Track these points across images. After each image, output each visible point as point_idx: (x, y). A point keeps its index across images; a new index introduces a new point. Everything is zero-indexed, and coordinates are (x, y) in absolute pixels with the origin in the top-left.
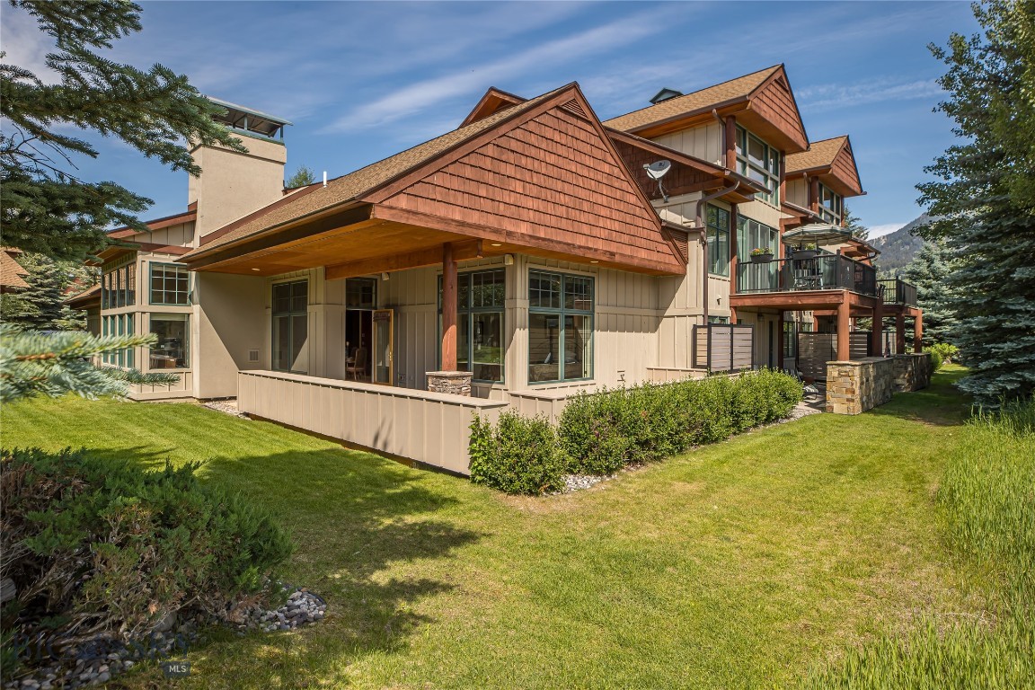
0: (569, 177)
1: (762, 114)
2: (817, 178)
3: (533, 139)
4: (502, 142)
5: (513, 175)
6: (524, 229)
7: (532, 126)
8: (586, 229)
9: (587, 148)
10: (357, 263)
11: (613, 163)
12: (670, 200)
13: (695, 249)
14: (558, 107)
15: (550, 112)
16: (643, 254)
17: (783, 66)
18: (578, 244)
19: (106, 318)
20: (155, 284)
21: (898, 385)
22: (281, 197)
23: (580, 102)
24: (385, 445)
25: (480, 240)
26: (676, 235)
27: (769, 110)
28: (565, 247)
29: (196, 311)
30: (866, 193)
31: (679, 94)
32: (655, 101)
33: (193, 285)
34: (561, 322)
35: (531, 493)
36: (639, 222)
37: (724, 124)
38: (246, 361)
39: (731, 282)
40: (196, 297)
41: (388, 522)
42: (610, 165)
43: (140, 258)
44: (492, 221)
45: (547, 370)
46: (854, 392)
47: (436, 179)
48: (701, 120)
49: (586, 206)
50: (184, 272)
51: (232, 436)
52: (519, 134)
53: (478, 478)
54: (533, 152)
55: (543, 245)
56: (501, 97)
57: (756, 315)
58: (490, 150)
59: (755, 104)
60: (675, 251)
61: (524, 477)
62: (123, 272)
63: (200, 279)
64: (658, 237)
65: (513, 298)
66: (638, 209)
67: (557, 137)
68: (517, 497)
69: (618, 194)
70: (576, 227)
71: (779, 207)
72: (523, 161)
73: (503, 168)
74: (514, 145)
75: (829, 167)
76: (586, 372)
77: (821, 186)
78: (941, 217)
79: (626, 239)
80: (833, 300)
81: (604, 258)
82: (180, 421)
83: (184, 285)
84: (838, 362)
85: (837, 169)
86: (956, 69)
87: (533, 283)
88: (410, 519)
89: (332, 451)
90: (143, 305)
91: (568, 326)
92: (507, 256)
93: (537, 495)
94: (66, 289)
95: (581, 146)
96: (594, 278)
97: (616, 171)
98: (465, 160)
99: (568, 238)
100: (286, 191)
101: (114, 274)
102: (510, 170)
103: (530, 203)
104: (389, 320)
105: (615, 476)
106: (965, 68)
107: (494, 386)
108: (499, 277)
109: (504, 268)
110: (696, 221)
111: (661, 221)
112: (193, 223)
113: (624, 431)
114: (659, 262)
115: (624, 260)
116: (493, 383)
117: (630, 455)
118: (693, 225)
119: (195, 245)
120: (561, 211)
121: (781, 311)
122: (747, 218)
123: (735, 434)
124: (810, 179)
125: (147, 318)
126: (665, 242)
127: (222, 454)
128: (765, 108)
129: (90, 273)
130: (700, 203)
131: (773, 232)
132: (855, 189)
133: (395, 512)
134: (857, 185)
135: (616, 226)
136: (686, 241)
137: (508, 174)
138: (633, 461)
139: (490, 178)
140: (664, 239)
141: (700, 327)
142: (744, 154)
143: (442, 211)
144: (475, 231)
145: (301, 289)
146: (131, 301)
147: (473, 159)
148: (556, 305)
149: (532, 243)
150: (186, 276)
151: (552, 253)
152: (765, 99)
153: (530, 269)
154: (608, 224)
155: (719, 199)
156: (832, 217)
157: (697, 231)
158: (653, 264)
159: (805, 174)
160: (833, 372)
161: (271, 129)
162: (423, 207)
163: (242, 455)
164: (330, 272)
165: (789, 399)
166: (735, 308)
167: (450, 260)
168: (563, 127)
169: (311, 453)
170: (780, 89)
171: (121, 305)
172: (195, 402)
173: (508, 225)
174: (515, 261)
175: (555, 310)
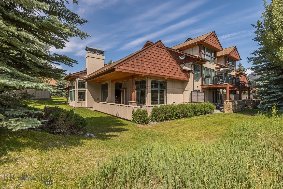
0: (159, 60)
1: (208, 43)
2: (227, 57)
3: (150, 53)
4: (143, 54)
5: (146, 61)
6: (148, 72)
7: (150, 50)
8: (163, 71)
9: (163, 54)
10: (117, 80)
11: (170, 57)
12: (185, 64)
13: (191, 75)
14: (156, 46)
15: (154, 47)
16: (178, 76)
17: (214, 31)
18: (161, 74)
19: (70, 91)
20: (79, 84)
21: (249, 107)
22: (104, 66)
23: (162, 44)
24: (118, 115)
25: (139, 74)
26: (186, 72)
27: (210, 42)
29: (87, 90)
30: (242, 60)
31: (192, 39)
32: (186, 41)
33: (86, 85)
34: (159, 92)
35: (142, 124)
36: (177, 69)
37: (199, 46)
38: (96, 100)
39: (201, 82)
40: (87, 87)
41: (113, 127)
42: (169, 57)
44: (141, 70)
46: (230, 108)
47: (129, 62)
48: (194, 46)
49: (163, 67)
51: (91, 114)
52: (147, 52)
53: (133, 121)
54: (150, 56)
55: (153, 75)
56: (150, 43)
57: (209, 90)
58: (141, 56)
59: (206, 41)
60: (186, 76)
61: (141, 121)
62: (73, 82)
63: (87, 83)
64: (182, 72)
65: (148, 86)
66: (176, 66)
67: (156, 52)
68: (140, 125)
69: (171, 64)
70: (161, 71)
71: (215, 64)
72: (148, 58)
73: (143, 59)
74: (146, 55)
75: (229, 54)
77: (228, 59)
78: (255, 65)
79: (173, 73)
80: (225, 86)
81: (168, 78)
82: (82, 111)
83: (84, 85)
84: (226, 101)
85: (232, 54)
86: (258, 29)
87: (152, 83)
88: (117, 127)
89: (109, 117)
90: (77, 89)
91: (160, 93)
92: (146, 78)
93: (143, 124)
94: (65, 86)
95: (162, 54)
96: (166, 82)
97: (171, 59)
98: (135, 58)
99: (159, 74)
100: (104, 65)
101: (72, 83)
102: (145, 60)
103: (150, 66)
104: (124, 91)
105: (162, 122)
106: (261, 29)
108: (145, 82)
109: (146, 80)
110: (191, 69)
111: (182, 69)
112: (86, 72)
113: (164, 113)
115: (173, 78)
117: (166, 118)
118: (191, 70)
119: (87, 77)
120: (158, 68)
121: (216, 89)
122: (206, 67)
123: (195, 116)
124: (225, 57)
125: (77, 91)
126: (183, 74)
127: (88, 117)
128: (209, 42)
129: (69, 83)
130: (192, 65)
131: (213, 70)
132: (238, 59)
133: (115, 126)
134: (239, 58)
135: (171, 70)
136: (189, 73)
137: (144, 61)
138: (167, 120)
139: (141, 62)
141: (192, 92)
142: (205, 53)
143: (130, 69)
144: (137, 73)
145: (107, 85)
146: (75, 88)
147: (137, 58)
148: (158, 88)
149: (150, 75)
150: (85, 83)
151: (155, 77)
152: (209, 40)
153: (151, 80)
154: (169, 70)
155: (197, 63)
156: (232, 66)
157: (191, 71)
158: (181, 79)
159: (223, 56)
160: (225, 103)
161: (102, 52)
162: (126, 68)
163: (92, 117)
164: (112, 81)
165: (211, 109)
166: (202, 88)
167: (133, 79)
168: (157, 50)
169: (105, 117)
170: (214, 37)
171: (73, 89)
172: (86, 108)
173: (145, 71)
174: (148, 79)
175: (157, 89)
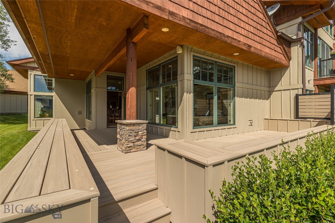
10: (102, 64)
13: (296, 51)
16: (267, 50)
20: (37, 83)
26: (285, 42)
28: (218, 34)
36: (265, 30)
38: (76, 115)
39: (314, 71)
43: (29, 73)
45: (207, 119)
50: (50, 79)
60: (284, 53)
64: (275, 42)
66: (264, 22)
70: (225, 23)
76: (230, 121)
79: (257, 39)
81: (244, 48)
83: (50, 84)
90: (31, 92)
92: (178, 47)
96: (235, 67)
99: (220, 29)
107: (172, 129)
111: (277, 32)
114: (276, 57)
115: (256, 52)
116: (172, 127)
118: (295, 37)
122: (321, 39)
125: (33, 97)
126: (279, 46)
130: (300, 24)
140: (279, 45)
141: (300, 95)
145: (91, 82)
153: (194, 56)
154: (247, 27)
155: (310, 24)
157: (298, 40)
158: (273, 57)
164: (96, 72)
166: (316, 86)
174: (183, 50)
175: (211, 83)
